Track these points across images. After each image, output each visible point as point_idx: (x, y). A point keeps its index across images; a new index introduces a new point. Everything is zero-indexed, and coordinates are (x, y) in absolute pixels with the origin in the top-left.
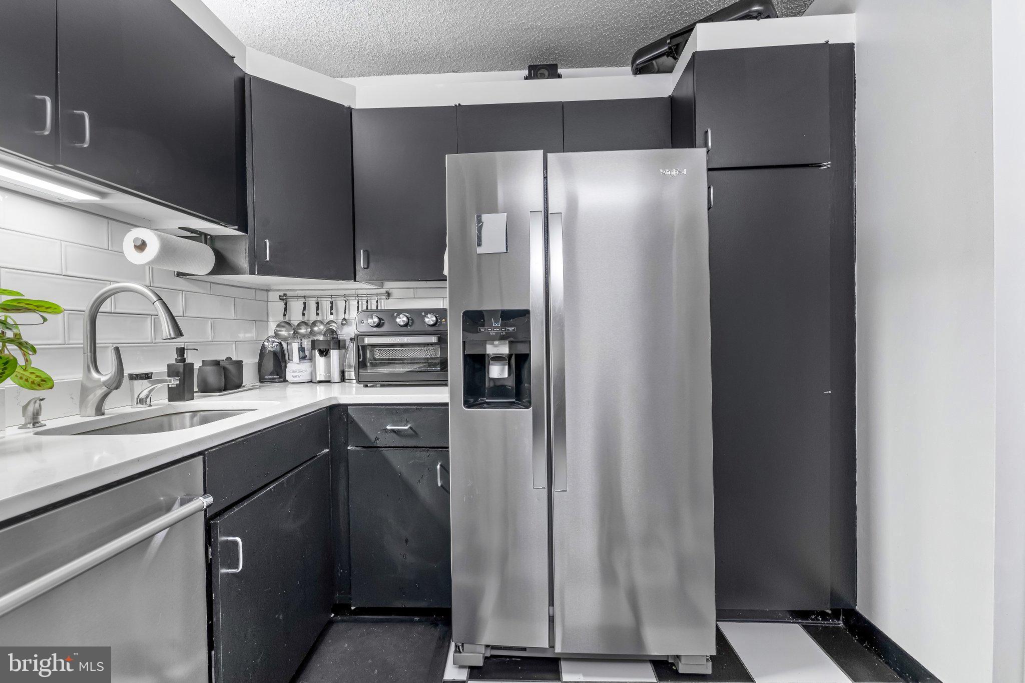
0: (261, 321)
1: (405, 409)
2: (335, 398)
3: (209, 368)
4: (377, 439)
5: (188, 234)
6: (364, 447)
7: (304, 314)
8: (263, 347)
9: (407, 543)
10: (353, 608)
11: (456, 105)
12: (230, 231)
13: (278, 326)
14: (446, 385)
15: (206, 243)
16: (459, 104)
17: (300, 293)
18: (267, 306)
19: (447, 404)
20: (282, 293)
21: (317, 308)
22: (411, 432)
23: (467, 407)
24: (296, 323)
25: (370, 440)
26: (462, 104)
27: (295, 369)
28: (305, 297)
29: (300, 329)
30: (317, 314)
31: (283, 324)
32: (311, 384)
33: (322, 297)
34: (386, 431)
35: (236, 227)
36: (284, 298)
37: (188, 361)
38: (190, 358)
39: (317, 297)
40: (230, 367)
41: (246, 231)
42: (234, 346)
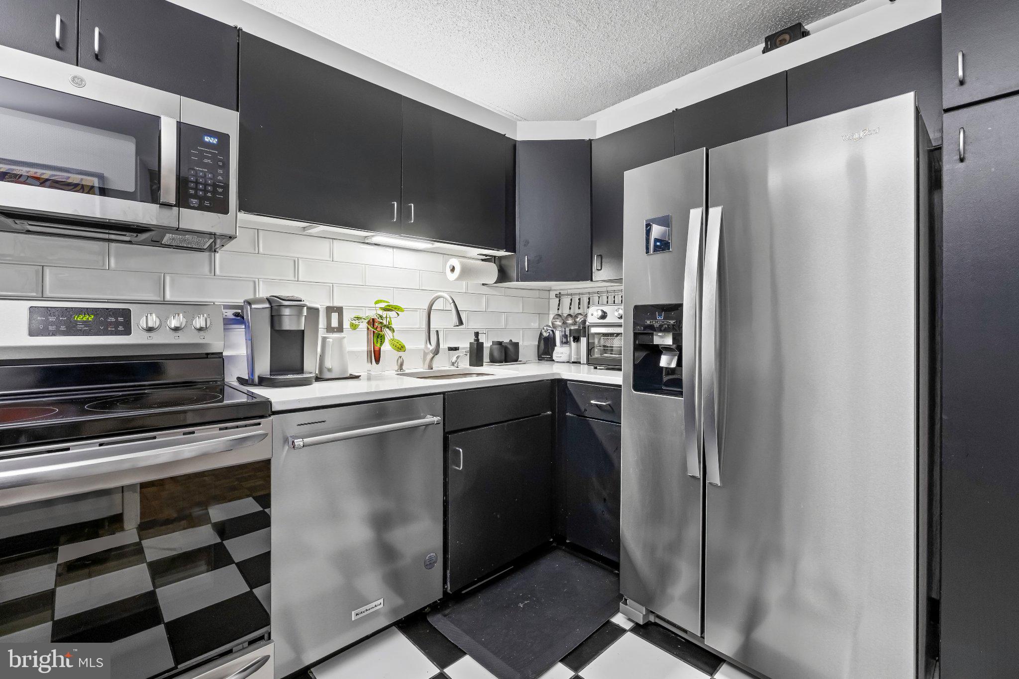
0: (542, 314)
1: (606, 389)
2: (559, 374)
3: (495, 346)
4: (586, 410)
5: (484, 257)
6: (577, 415)
7: (570, 308)
8: (541, 334)
9: (605, 502)
10: (568, 541)
11: (673, 111)
12: (502, 253)
13: (554, 318)
14: (620, 370)
15: (495, 263)
16: (676, 109)
17: (570, 292)
18: (549, 302)
19: (620, 386)
20: (557, 292)
21: (579, 304)
22: (609, 408)
23: (635, 390)
24: (565, 315)
25: (580, 410)
26: (679, 108)
27: (560, 352)
28: (571, 295)
29: (568, 320)
30: (579, 308)
31: (556, 317)
32: (568, 364)
33: (582, 294)
34: (592, 405)
35: (505, 250)
36: (559, 296)
37: (480, 341)
38: (482, 339)
39: (579, 294)
40: (510, 347)
41: (514, 251)
42: (521, 332)
